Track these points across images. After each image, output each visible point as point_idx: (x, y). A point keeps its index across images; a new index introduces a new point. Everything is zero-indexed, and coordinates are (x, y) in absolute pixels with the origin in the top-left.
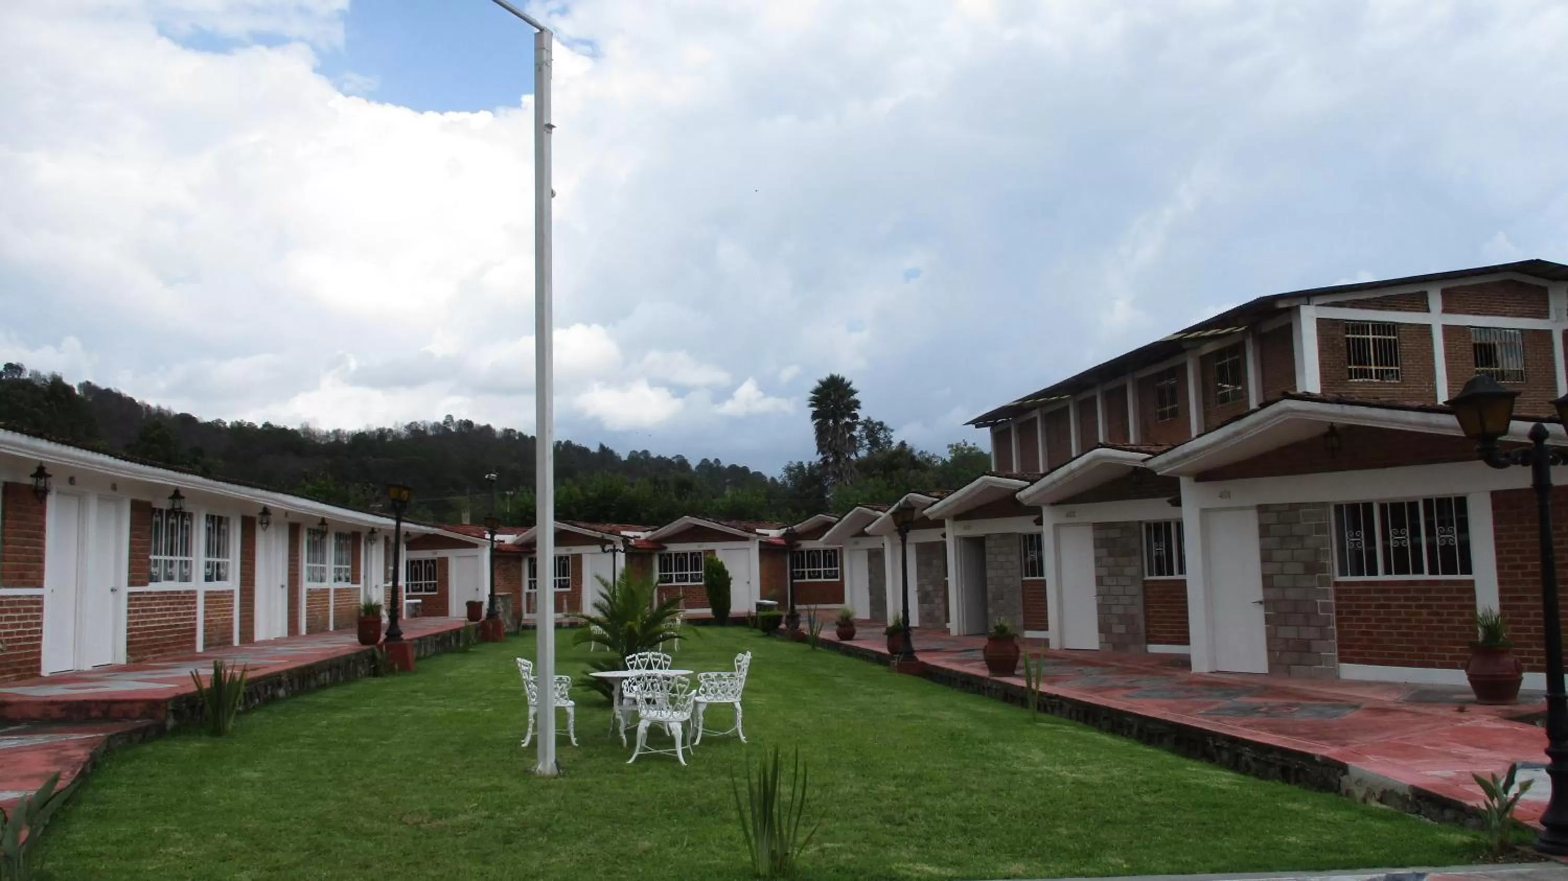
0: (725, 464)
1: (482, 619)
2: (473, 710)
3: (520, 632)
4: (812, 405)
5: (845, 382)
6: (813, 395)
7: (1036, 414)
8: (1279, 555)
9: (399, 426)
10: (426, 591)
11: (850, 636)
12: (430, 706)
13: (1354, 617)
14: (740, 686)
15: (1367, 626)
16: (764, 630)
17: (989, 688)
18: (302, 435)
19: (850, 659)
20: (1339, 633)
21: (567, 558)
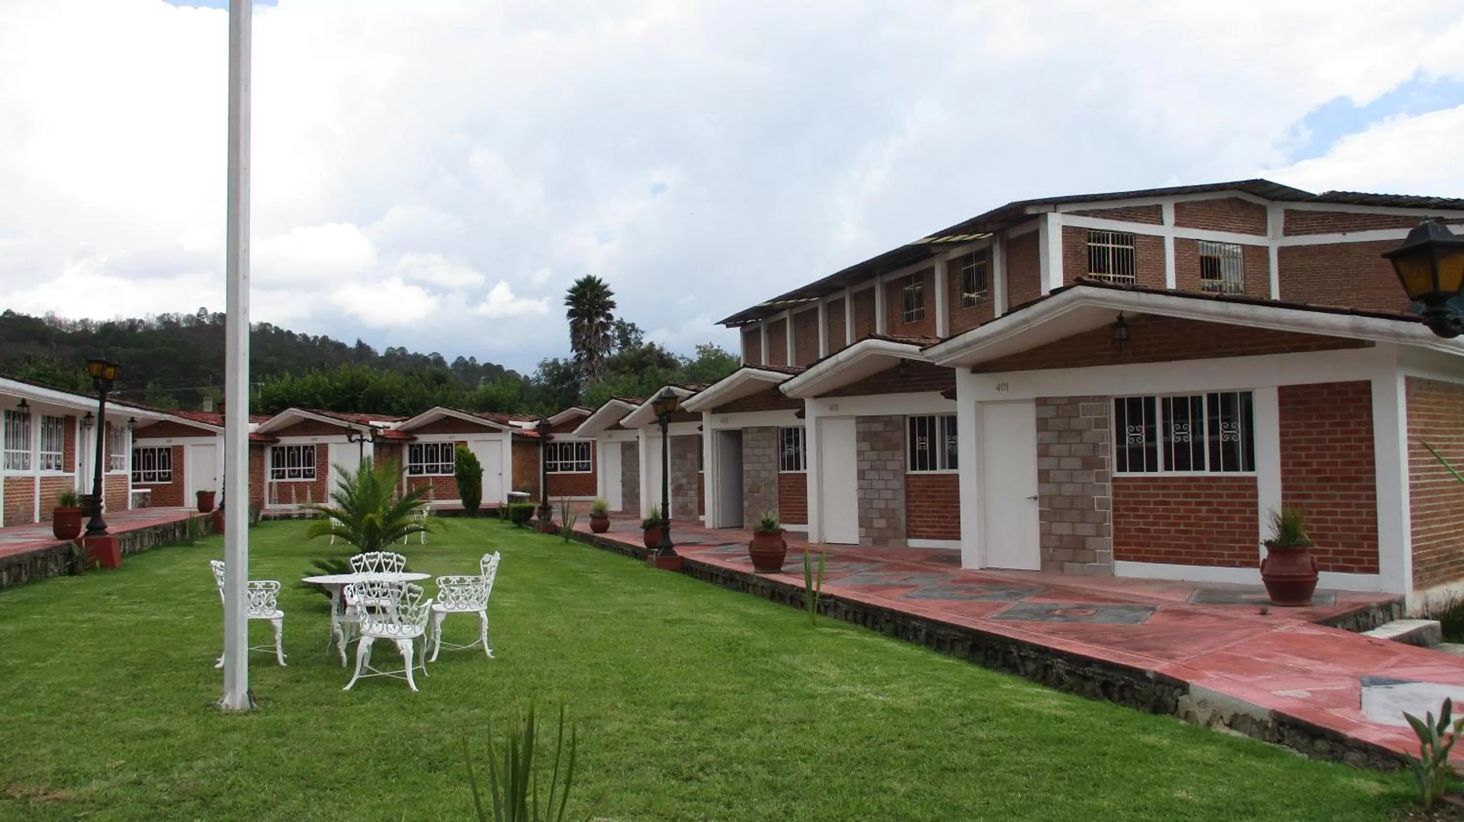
0: (481, 362)
1: (214, 510)
2: (169, 618)
3: (258, 524)
4: (568, 304)
5: (601, 284)
6: (569, 294)
7: (786, 314)
8: (1055, 449)
9: (150, 317)
10: (160, 480)
11: (604, 529)
12: (122, 612)
13: (1132, 514)
14: (487, 592)
15: (1145, 524)
16: (515, 522)
17: (754, 585)
18: (47, 324)
19: (605, 553)
20: (1116, 530)
21: (312, 447)
